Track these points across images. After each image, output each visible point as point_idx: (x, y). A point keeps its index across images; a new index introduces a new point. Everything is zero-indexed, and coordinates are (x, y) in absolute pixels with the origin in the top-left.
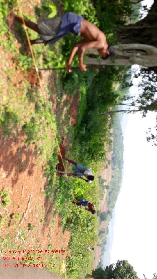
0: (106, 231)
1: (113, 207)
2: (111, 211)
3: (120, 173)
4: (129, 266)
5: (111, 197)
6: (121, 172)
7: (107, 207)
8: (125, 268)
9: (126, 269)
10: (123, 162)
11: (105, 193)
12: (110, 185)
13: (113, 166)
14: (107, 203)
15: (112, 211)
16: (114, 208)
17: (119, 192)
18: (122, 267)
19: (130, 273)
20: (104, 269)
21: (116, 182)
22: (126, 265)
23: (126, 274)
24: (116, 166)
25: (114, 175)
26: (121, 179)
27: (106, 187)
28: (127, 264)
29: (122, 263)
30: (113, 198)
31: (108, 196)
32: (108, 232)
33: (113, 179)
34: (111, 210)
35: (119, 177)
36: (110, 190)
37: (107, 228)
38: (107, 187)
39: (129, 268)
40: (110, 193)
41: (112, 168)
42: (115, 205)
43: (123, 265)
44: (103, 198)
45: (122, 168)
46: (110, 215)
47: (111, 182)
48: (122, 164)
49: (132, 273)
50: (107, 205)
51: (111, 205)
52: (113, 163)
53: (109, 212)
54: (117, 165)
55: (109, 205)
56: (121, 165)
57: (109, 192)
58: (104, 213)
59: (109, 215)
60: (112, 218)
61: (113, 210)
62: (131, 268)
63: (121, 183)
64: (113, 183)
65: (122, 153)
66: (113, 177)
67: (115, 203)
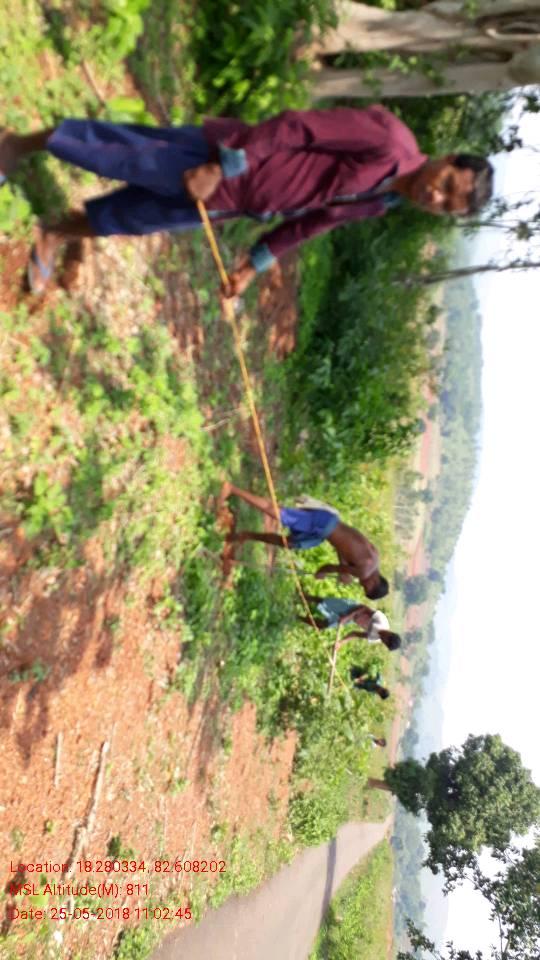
0: (425, 634)
1: (447, 558)
2: (441, 572)
3: (471, 445)
4: (507, 750)
5: (439, 526)
6: (473, 441)
7: (428, 558)
8: (493, 758)
9: (497, 762)
10: (480, 406)
11: (417, 514)
12: (434, 488)
13: (446, 424)
14: (427, 546)
15: (445, 572)
16: (452, 560)
17: (468, 509)
18: (483, 757)
19: (509, 772)
20: (423, 764)
21: (458, 475)
22: (496, 750)
23: (498, 777)
24: (457, 424)
25: (449, 455)
26: (473, 467)
27: (423, 496)
28: (498, 748)
29: (483, 743)
30: (447, 528)
31: (430, 526)
32: (431, 638)
33: (446, 466)
34: (442, 568)
35: (465, 460)
36: (436, 504)
37: (431, 626)
38: (426, 496)
39: (507, 757)
40: (435, 516)
41: (442, 429)
42: (453, 550)
43: (487, 749)
44: (411, 533)
45: (478, 426)
46: (438, 584)
47: (438, 477)
48: (479, 414)
49: (516, 774)
50: (428, 554)
51: (441, 552)
52: (445, 412)
53: (434, 576)
54: (460, 419)
55: (435, 552)
56: (475, 419)
57: (432, 510)
58: (417, 579)
59: (433, 583)
60: (443, 592)
61: (448, 567)
62: (511, 757)
63: (473, 477)
64: (446, 482)
65: (478, 375)
66: (444, 460)
67: (455, 544)
